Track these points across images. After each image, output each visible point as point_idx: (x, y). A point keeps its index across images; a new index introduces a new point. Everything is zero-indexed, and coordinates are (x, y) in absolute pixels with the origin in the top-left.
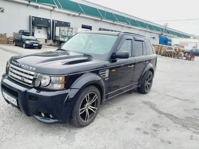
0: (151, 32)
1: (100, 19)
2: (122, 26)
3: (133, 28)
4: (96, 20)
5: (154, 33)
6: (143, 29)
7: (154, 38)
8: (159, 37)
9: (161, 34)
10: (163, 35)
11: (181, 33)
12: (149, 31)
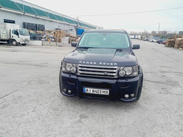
0: (69, 25)
1: (22, 13)
2: (44, 20)
3: (54, 22)
4: (18, 14)
5: (71, 25)
6: (62, 22)
7: (71, 30)
8: (75, 28)
9: (77, 27)
10: (78, 27)
11: (89, 25)
12: (67, 24)
